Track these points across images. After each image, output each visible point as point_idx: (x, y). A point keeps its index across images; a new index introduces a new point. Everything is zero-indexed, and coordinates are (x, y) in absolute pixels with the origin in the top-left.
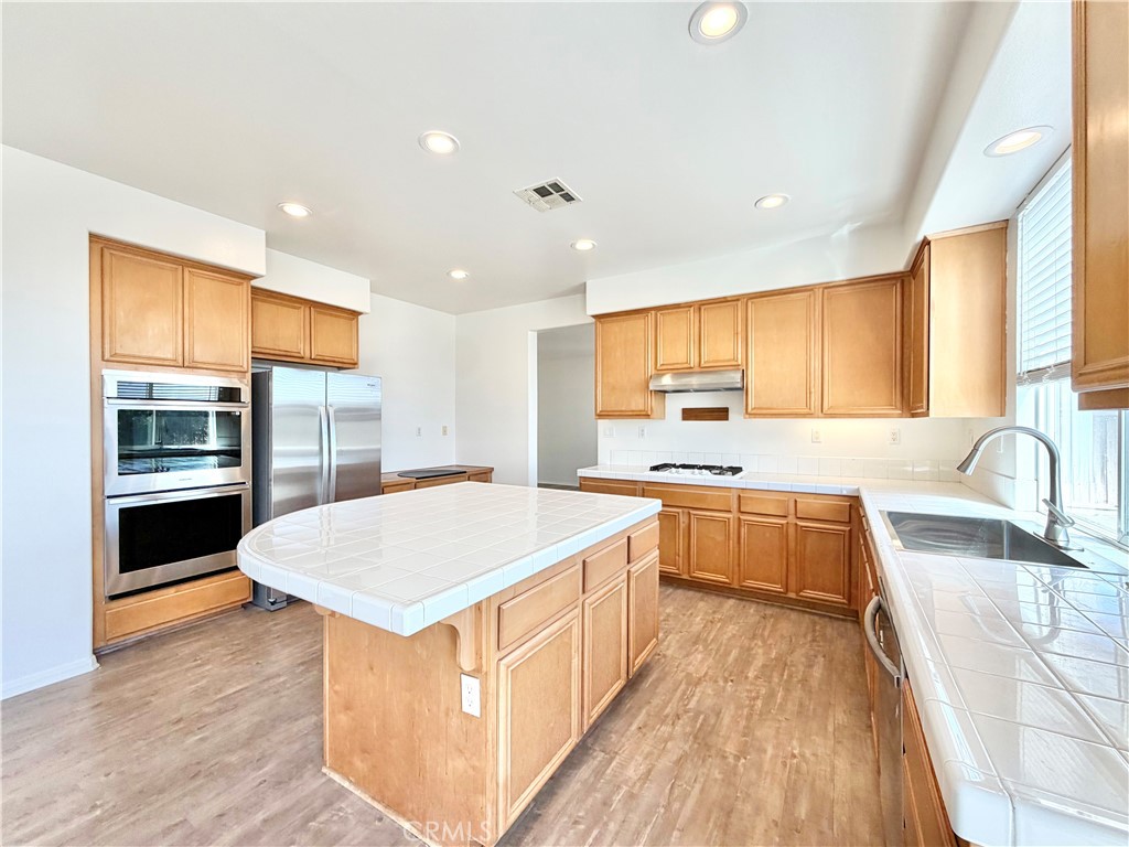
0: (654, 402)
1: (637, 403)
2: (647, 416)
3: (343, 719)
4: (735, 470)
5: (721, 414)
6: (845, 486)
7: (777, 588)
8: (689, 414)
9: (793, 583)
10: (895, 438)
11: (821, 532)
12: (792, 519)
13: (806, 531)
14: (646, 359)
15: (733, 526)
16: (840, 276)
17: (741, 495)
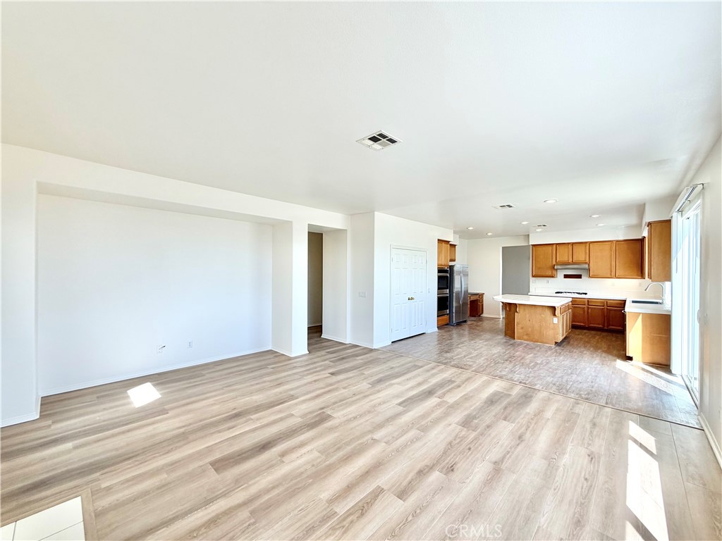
0: (554, 272)
1: (549, 273)
2: (553, 277)
3: (521, 331)
4: (586, 294)
5: (579, 276)
6: (623, 298)
7: (601, 326)
8: (566, 276)
9: (606, 325)
10: (640, 285)
11: (615, 310)
12: (605, 307)
13: (610, 310)
14: (552, 259)
15: (586, 309)
16: (621, 238)
17: (589, 301)
